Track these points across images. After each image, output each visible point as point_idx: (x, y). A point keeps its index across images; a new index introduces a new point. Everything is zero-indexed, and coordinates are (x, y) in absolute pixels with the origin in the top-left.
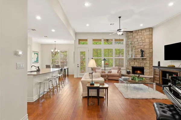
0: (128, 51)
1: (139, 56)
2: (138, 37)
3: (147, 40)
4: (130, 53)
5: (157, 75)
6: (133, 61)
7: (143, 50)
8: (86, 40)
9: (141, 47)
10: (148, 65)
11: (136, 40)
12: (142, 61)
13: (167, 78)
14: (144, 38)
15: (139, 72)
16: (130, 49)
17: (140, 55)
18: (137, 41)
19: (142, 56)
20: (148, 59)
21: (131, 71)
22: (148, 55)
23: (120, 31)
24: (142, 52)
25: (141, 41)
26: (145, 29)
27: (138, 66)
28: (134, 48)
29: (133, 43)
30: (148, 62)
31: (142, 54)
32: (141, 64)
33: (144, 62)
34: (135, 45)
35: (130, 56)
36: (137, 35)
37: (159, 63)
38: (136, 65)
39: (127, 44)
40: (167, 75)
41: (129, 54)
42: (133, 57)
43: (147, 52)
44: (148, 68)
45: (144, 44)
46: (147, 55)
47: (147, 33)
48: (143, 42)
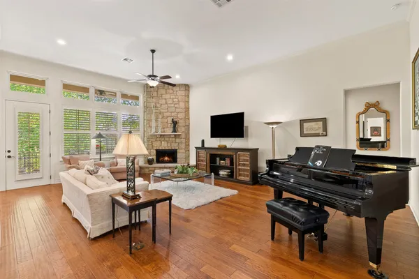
0: (150, 120)
1: (169, 131)
2: (167, 96)
3: (182, 105)
4: (153, 124)
5: (202, 161)
6: (158, 139)
7: (175, 120)
8: (43, 83)
9: (173, 114)
10: (183, 146)
11: (164, 101)
12: (174, 139)
13: (218, 164)
14: (177, 100)
15: (166, 158)
16: (153, 117)
17: (172, 129)
18: (166, 103)
19: (175, 131)
20: (183, 136)
21: (155, 157)
22: (183, 129)
23: (153, 80)
24: (175, 123)
25: (173, 105)
26: (180, 85)
27: (167, 148)
28: (160, 116)
29: (158, 105)
30: (183, 140)
31: (174, 127)
32: (173, 144)
33: (178, 140)
34: (162, 111)
35: (153, 130)
36: (166, 93)
37: (203, 141)
38: (164, 146)
39: (146, 107)
40: (218, 159)
41: (150, 127)
42: (159, 133)
43: (181, 123)
44: (183, 151)
45: (178, 110)
46: (181, 130)
47: (181, 93)
48: (176, 106)
